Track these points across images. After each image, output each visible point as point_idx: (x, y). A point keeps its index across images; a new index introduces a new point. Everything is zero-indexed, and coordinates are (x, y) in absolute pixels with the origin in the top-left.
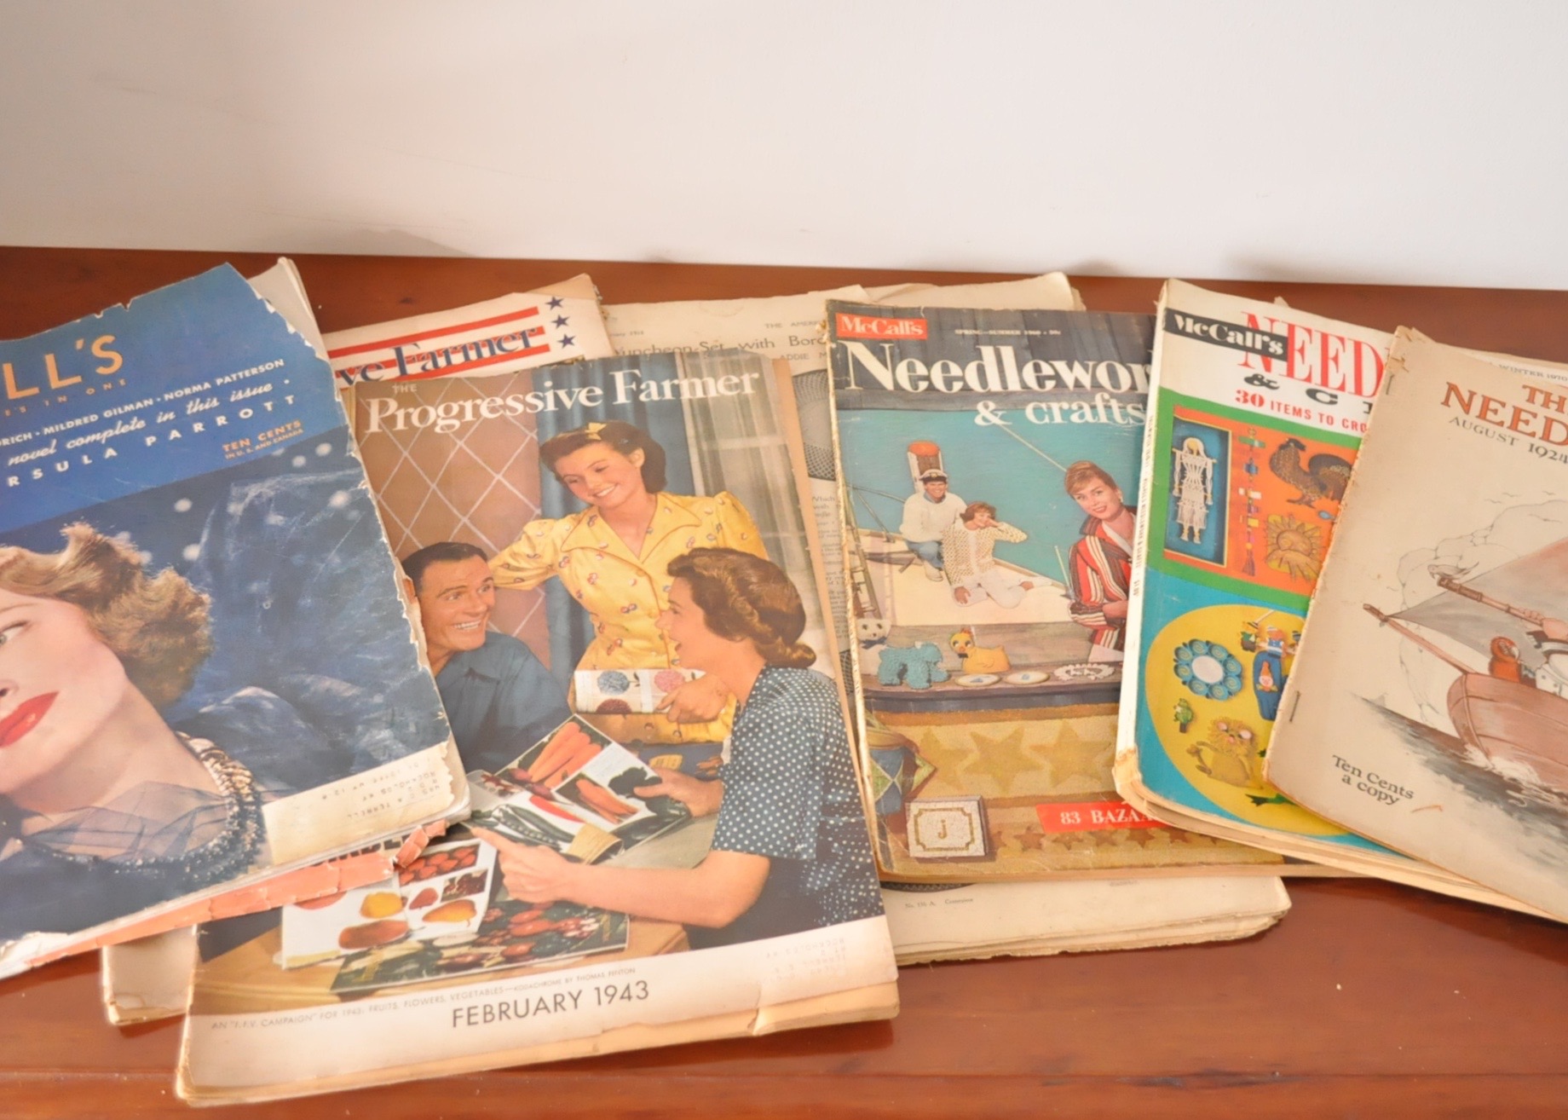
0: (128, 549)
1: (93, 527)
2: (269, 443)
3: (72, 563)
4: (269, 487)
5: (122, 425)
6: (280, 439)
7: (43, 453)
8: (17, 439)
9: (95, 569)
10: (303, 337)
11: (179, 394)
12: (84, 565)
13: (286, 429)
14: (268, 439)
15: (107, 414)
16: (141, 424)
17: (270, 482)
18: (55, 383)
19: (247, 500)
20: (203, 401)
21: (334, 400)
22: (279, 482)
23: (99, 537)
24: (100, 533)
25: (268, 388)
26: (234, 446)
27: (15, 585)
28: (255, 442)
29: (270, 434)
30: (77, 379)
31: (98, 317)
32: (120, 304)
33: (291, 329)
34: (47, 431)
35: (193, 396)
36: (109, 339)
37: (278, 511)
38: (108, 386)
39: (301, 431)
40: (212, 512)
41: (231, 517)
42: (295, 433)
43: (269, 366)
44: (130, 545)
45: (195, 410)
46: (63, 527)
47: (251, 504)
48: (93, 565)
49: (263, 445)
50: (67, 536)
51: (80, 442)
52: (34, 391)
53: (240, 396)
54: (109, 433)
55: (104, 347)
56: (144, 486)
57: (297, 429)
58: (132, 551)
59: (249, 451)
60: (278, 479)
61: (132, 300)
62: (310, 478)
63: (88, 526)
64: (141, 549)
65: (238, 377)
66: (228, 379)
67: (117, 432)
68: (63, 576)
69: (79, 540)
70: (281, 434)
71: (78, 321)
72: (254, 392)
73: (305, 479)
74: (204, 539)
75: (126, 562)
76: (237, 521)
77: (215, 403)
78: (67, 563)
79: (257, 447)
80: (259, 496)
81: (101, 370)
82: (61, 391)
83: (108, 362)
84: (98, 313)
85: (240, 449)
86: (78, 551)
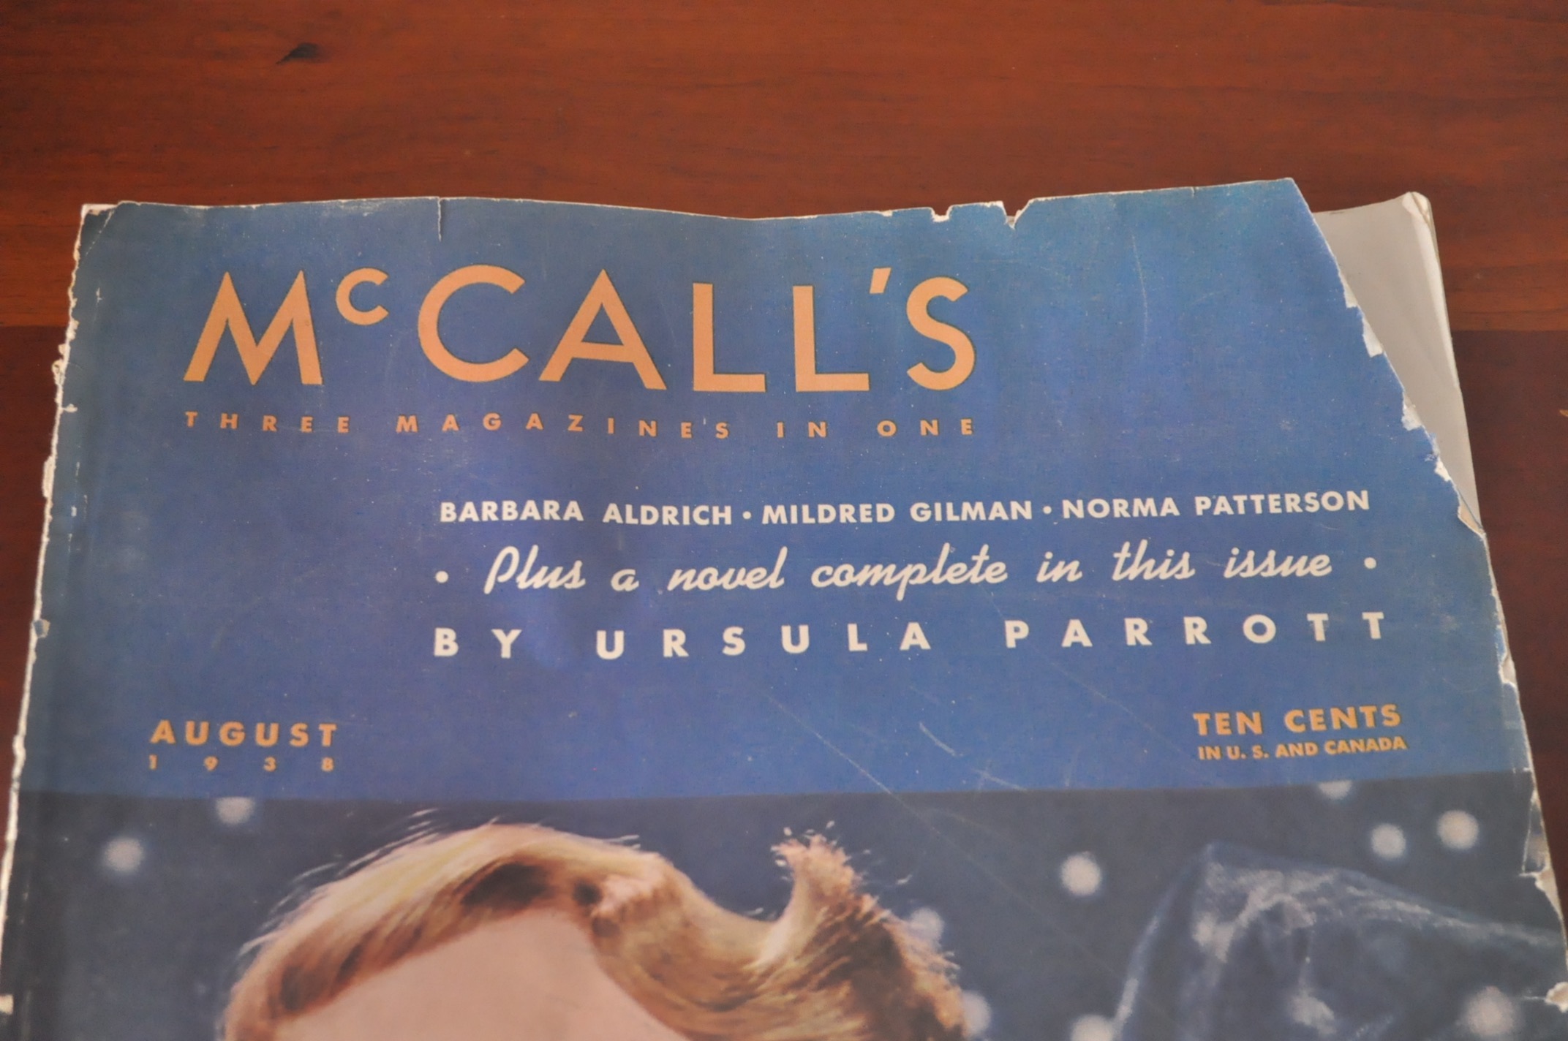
0: (934, 969)
1: (856, 864)
2: (1311, 749)
3: (794, 966)
4: (1303, 896)
5: (951, 560)
6: (1342, 746)
7: (752, 579)
8: (695, 516)
9: (850, 1012)
10: (1436, 450)
11: (1099, 508)
12: (822, 985)
13: (1360, 718)
14: (1310, 736)
15: (920, 512)
16: (996, 573)
17: (1304, 882)
18: (808, 379)
19: (1244, 918)
20: (1155, 554)
21: (1497, 677)
22: (1326, 890)
23: (868, 903)
24: (872, 891)
25: (1319, 566)
26: (1221, 719)
27: (652, 985)
28: (1274, 731)
29: (1315, 716)
30: (858, 382)
31: (938, 219)
32: (1000, 204)
33: (1411, 420)
34: (773, 514)
35: (1134, 529)
36: (952, 289)
37: (1325, 986)
38: (929, 428)
39: (1399, 743)
40: (1153, 927)
41: (1197, 958)
42: (1383, 745)
43: (1332, 501)
44: (939, 960)
45: (1133, 573)
46: (781, 839)
47: (1255, 928)
48: (844, 990)
49: (1296, 750)
50: (786, 871)
51: (843, 576)
52: (754, 383)
53: (1249, 569)
54: (913, 575)
55: (937, 309)
56: (987, 779)
57: (1391, 733)
58: (943, 979)
59: (1257, 752)
60: (1328, 878)
61: (1031, 201)
62: (1412, 910)
63: (842, 857)
64: (969, 980)
65: (1249, 505)
66: (1223, 506)
67: (936, 577)
68: (769, 999)
69: (818, 896)
70: (1345, 733)
71: (888, 213)
72: (1285, 570)
73: (1401, 905)
74: (1125, 1010)
75: (925, 1014)
76: (1213, 978)
77: (1185, 570)
78: (782, 960)
79: (1280, 751)
80: (1275, 915)
81: (920, 374)
82: (816, 404)
83: (940, 357)
84: (941, 212)
85: (1234, 738)
86: (810, 932)
